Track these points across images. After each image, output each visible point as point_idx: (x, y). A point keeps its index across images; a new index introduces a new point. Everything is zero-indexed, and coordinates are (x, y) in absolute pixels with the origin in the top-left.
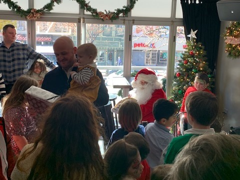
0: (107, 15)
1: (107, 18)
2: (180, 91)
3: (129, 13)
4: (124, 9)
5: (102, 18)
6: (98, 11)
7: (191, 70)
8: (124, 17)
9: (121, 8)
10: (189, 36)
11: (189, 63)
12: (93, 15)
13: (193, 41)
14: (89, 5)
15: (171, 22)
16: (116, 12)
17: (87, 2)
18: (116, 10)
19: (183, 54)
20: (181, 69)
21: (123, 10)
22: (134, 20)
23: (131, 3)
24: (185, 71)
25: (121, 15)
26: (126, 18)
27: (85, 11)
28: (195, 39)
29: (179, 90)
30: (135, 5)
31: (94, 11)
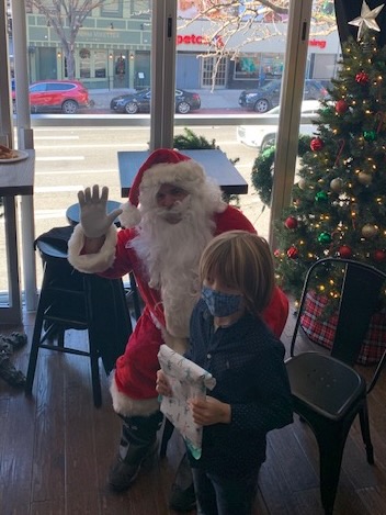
2: (321, 195)
7: (358, 130)
10: (356, 23)
11: (350, 110)
13: (369, 40)
19: (333, 81)
20: (327, 126)
24: (338, 135)
29: (318, 189)
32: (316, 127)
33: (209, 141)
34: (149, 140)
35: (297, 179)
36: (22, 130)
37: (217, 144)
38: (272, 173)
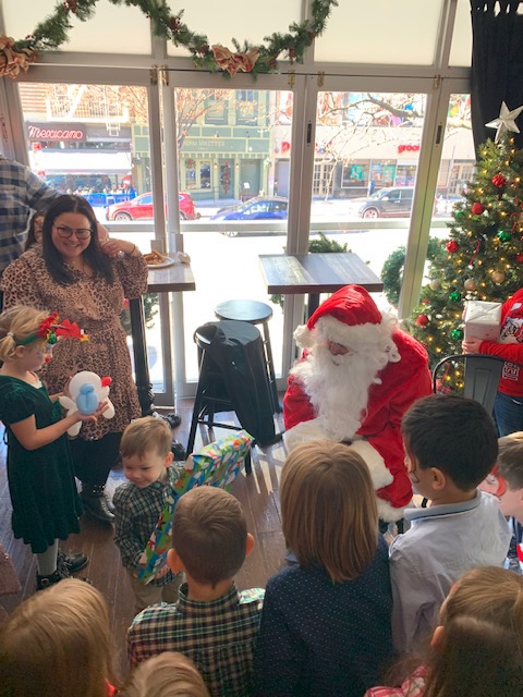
0: (240, 57)
1: (240, 66)
2: (454, 295)
3: (307, 50)
4: (294, 34)
5: (225, 67)
6: (212, 43)
7: (492, 231)
8: (291, 62)
9: (284, 31)
10: (491, 125)
11: (486, 213)
12: (195, 58)
13: (507, 143)
14: (183, 21)
15: (435, 81)
16: (267, 45)
17: (173, 13)
18: (267, 39)
19: (469, 185)
20: (459, 229)
21: (289, 38)
22: (321, 75)
23: (314, 13)
24: (473, 236)
25: (283, 56)
26: (298, 68)
27: (170, 43)
28: (514, 134)
29: (452, 289)
30: (329, 21)
31: (199, 44)
32: (450, 229)
33: (342, 245)
34: (285, 245)
35: (426, 282)
36: (173, 236)
37: (348, 249)
38: (401, 276)
